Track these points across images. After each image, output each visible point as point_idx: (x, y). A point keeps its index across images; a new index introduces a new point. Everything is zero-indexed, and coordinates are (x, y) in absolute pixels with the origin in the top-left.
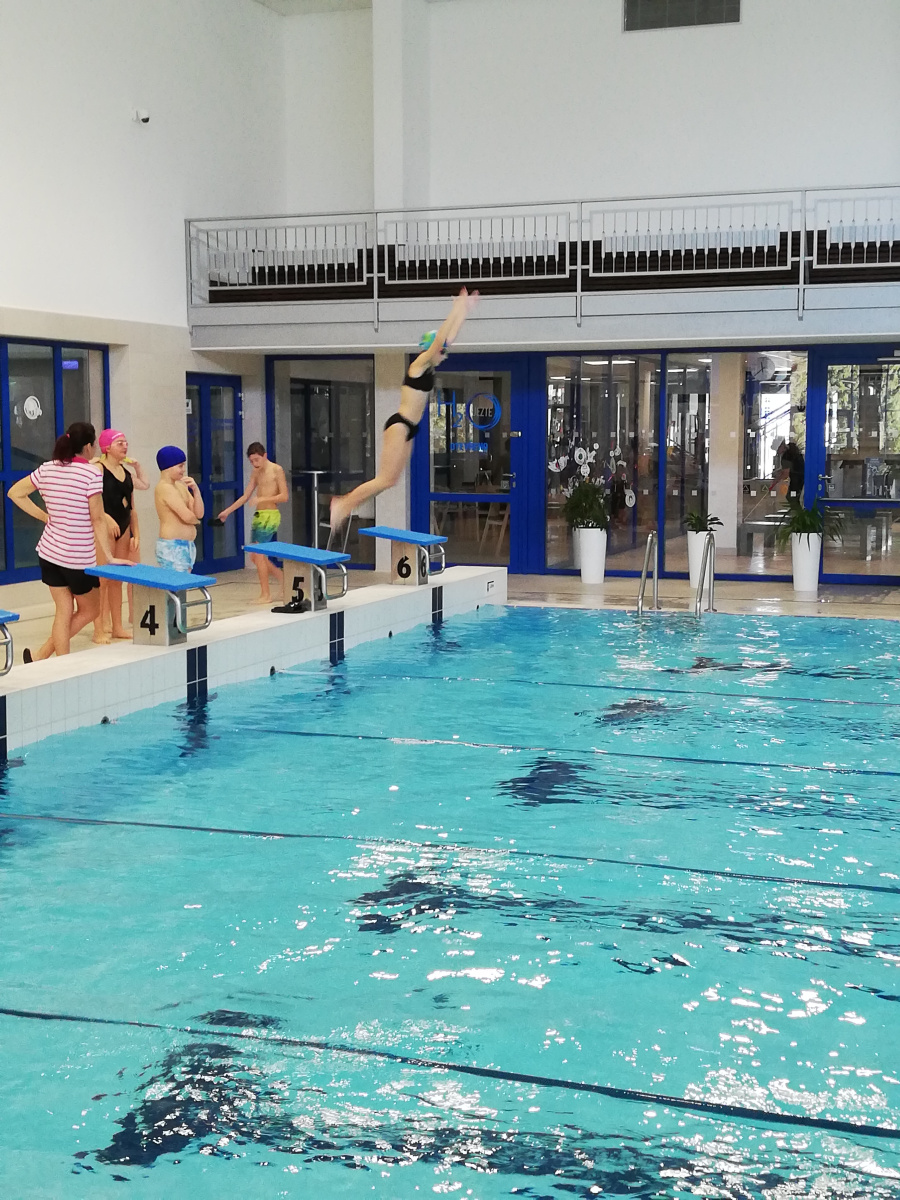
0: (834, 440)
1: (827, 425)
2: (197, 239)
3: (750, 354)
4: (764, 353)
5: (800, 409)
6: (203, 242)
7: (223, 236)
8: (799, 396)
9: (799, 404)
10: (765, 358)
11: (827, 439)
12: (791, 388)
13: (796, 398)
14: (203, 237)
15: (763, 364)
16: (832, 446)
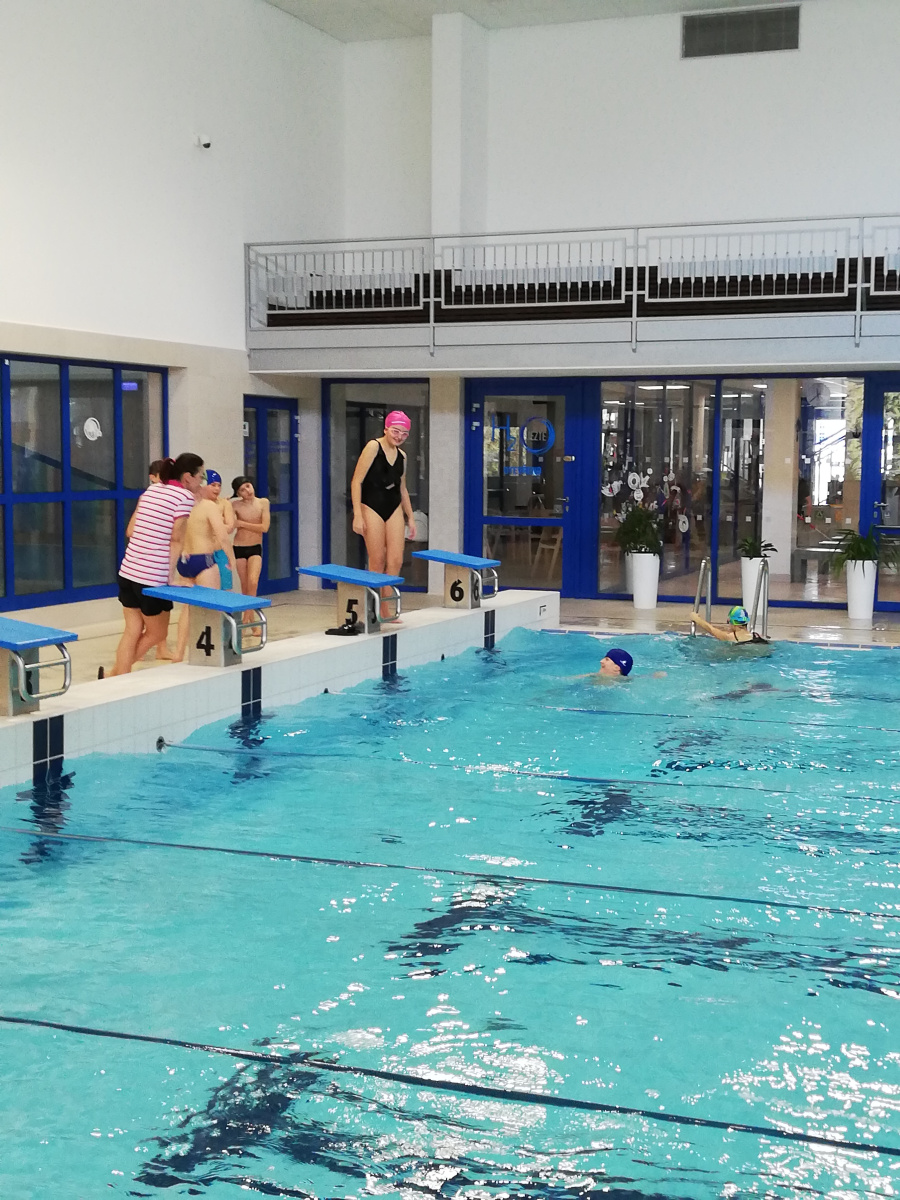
0: (889, 467)
1: (883, 451)
2: (256, 263)
3: (805, 381)
4: (819, 379)
5: (856, 435)
6: (261, 266)
7: (281, 260)
8: (854, 422)
9: (854, 430)
10: (820, 385)
11: (882, 465)
12: (846, 414)
13: (850, 425)
14: (262, 261)
15: (818, 390)
16: (887, 473)
